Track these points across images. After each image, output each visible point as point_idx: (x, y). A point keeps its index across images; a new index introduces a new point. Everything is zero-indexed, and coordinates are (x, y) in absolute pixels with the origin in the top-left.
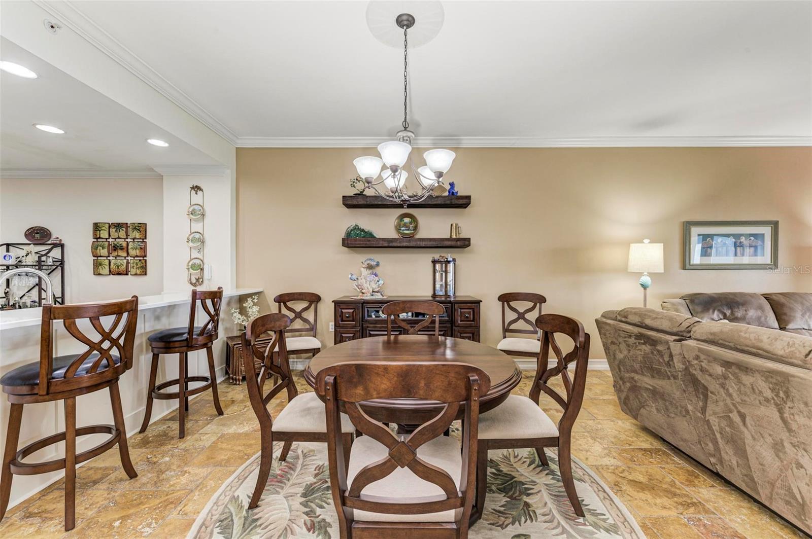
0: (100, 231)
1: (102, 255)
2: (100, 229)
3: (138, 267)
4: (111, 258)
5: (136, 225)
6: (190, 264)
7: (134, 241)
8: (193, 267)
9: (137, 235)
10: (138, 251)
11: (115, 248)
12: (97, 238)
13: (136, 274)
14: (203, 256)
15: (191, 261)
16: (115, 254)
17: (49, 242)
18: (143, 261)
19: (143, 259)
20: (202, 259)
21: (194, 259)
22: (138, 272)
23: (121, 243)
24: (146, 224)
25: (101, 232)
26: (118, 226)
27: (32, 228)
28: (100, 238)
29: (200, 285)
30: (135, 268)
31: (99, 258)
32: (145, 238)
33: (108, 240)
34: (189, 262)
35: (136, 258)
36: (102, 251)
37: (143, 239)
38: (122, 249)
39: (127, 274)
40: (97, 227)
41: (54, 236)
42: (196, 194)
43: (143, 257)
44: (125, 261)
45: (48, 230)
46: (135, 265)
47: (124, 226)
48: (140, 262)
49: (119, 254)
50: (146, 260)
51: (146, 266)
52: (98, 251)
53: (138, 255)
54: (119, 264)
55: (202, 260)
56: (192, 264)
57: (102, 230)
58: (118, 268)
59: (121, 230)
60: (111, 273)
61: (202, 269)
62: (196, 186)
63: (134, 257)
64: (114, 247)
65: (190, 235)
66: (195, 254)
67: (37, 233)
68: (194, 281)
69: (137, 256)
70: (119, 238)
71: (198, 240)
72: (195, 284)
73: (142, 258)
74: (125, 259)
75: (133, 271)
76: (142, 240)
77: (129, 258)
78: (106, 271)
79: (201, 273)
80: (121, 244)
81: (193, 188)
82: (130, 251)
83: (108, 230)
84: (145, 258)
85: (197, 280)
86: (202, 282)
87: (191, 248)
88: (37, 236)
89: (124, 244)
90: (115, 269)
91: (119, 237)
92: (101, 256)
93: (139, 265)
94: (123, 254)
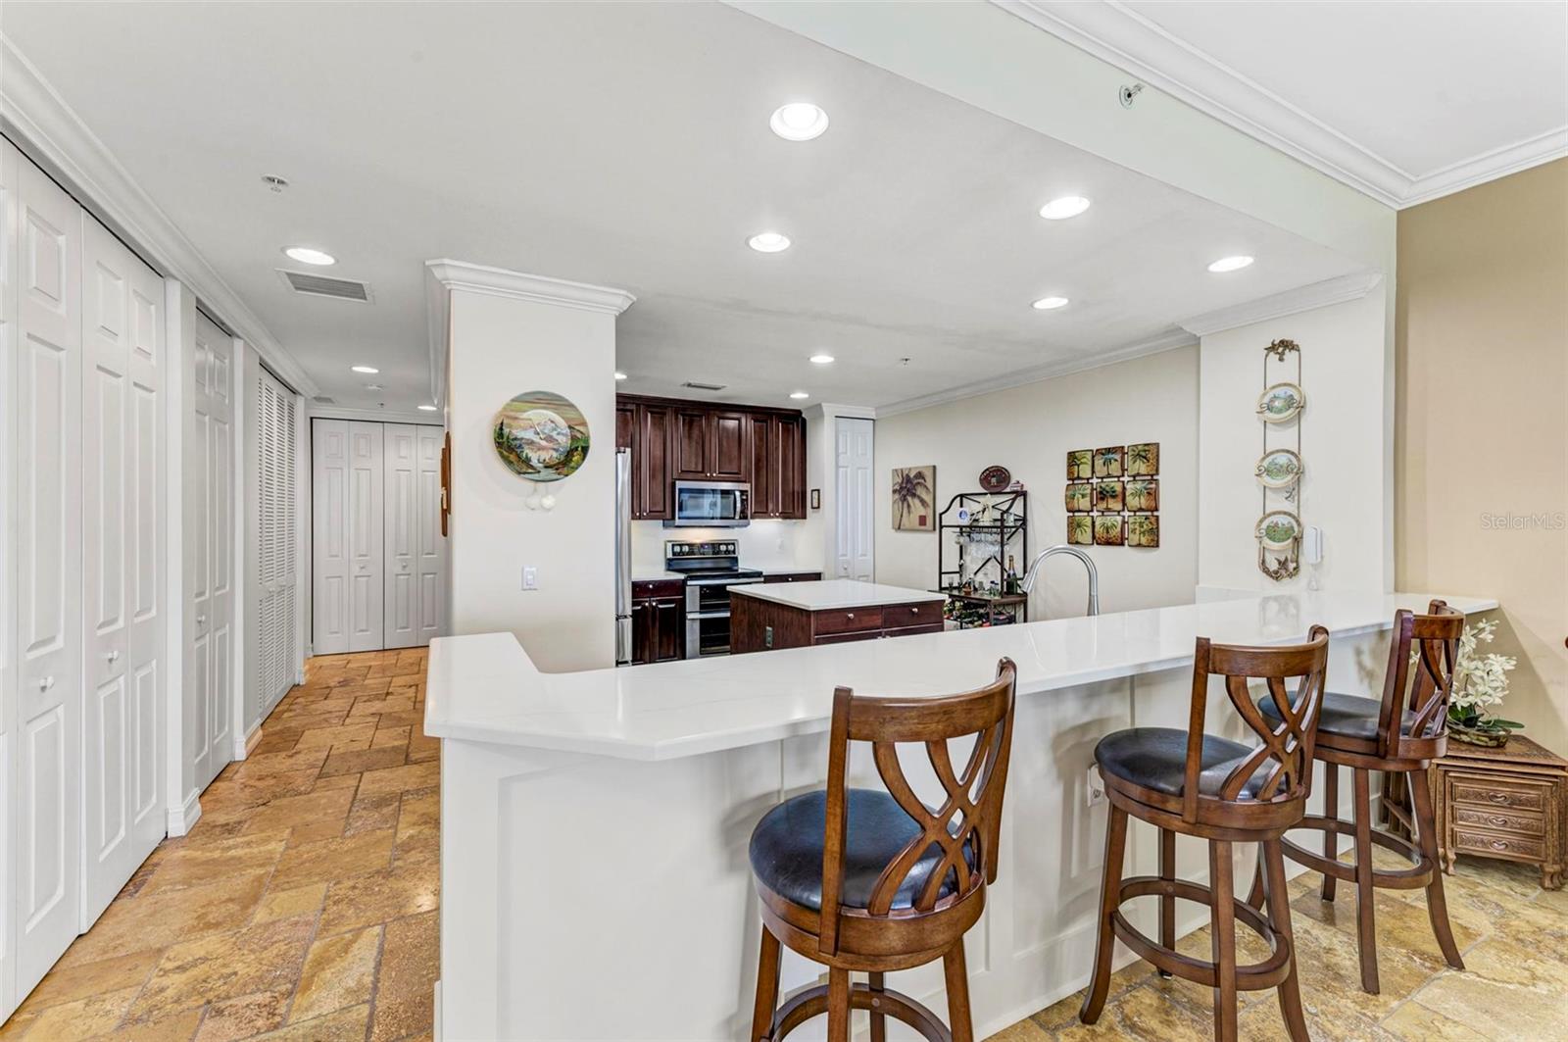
0: (1078, 466)
1: (1081, 508)
2: (1079, 462)
3: (1142, 530)
4: (1095, 514)
5: (1140, 447)
6: (1264, 525)
7: (1134, 480)
8: (1273, 533)
9: (1142, 467)
10: (1143, 500)
11: (1103, 495)
12: (1073, 477)
13: (1139, 545)
14: (1298, 507)
15: (1264, 518)
16: (1102, 506)
17: (1008, 490)
18: (1153, 520)
19: (1153, 516)
20: (1295, 513)
21: (1274, 513)
22: (1144, 540)
23: (1113, 484)
24: (1157, 445)
25: (1081, 466)
26: (1109, 453)
27: (987, 470)
28: (1079, 478)
29: (1291, 576)
30: (1138, 532)
31: (1076, 514)
32: (1157, 473)
33: (1090, 481)
34: (1261, 521)
35: (1137, 514)
36: (1081, 500)
37: (1152, 476)
38: (1113, 497)
39: (1122, 544)
40: (1073, 458)
41: (1013, 481)
42: (1281, 360)
43: (1152, 511)
44: (1119, 519)
45: (1007, 470)
46: (1137, 526)
47: (1118, 452)
48: (1147, 522)
49: (1109, 506)
50: (1157, 517)
51: (1158, 528)
52: (1076, 501)
53: (1143, 507)
54: (1109, 524)
55: (1294, 517)
56: (1268, 527)
57: (1082, 463)
58: (1108, 532)
59: (1112, 461)
60: (1096, 540)
61: (1297, 540)
62: (1282, 342)
63: (1135, 512)
64: (1101, 493)
65: (1264, 459)
66: (1277, 503)
67: (994, 476)
68: (1273, 566)
69: (1141, 510)
70: (1109, 476)
71: (1288, 470)
72: (1276, 572)
73: (1149, 513)
74: (1119, 515)
75: (1134, 538)
76: (1149, 478)
77: (1126, 514)
78: (1087, 537)
79: (1293, 548)
80: (1112, 488)
81: (1273, 348)
82: (1129, 499)
83: (1090, 463)
84: (1155, 513)
85: (1283, 564)
86: (1295, 569)
87: (1265, 487)
88: (994, 480)
89: (1118, 488)
90: (1103, 533)
91: (1109, 474)
92: (1079, 511)
93: (1145, 527)
94: (1116, 505)
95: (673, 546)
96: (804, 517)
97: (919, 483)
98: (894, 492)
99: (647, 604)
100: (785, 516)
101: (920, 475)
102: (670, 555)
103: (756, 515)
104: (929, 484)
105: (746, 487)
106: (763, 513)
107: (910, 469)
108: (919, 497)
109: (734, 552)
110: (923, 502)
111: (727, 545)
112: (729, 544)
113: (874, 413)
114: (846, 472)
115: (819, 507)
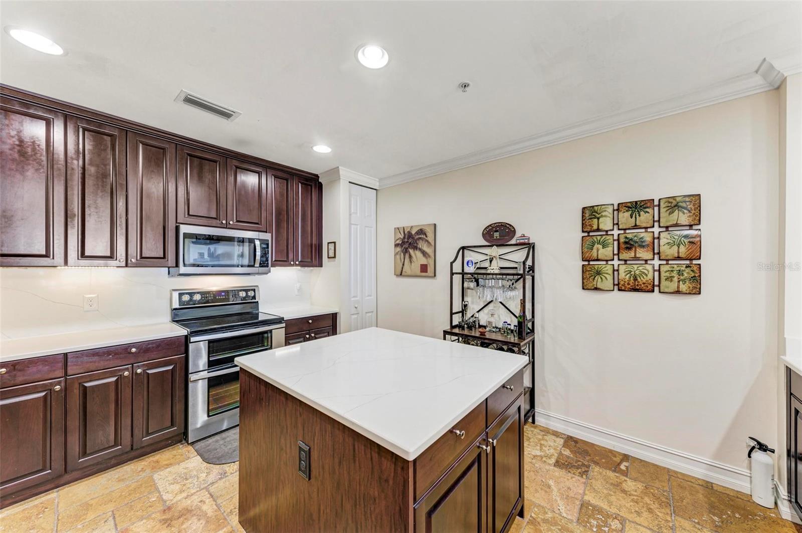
0: (598, 219)
1: (599, 258)
2: (598, 216)
4: (617, 262)
9: (682, 218)
10: (682, 248)
11: (629, 245)
12: (586, 228)
13: (678, 292)
16: (625, 255)
17: (513, 242)
18: (695, 268)
22: (683, 287)
23: (642, 235)
24: (700, 195)
25: (601, 220)
26: (636, 207)
27: (490, 225)
28: (598, 230)
30: (676, 279)
31: (593, 263)
32: (698, 222)
35: (672, 262)
36: (600, 250)
37: (692, 225)
38: (640, 247)
39: (652, 291)
40: (590, 214)
41: (518, 234)
43: (691, 260)
44: (649, 267)
45: (510, 225)
46: (675, 274)
47: (649, 205)
48: (688, 270)
49: (635, 256)
50: (699, 265)
51: (700, 276)
52: (595, 250)
53: (681, 255)
54: (637, 272)
57: (602, 216)
58: (635, 279)
59: (642, 213)
60: (620, 287)
63: (670, 260)
64: (626, 243)
67: (497, 231)
69: (678, 258)
70: (636, 227)
73: (689, 262)
74: (648, 263)
75: (670, 286)
76: (690, 227)
77: (659, 262)
78: (608, 283)
80: (642, 238)
82: (663, 248)
83: (614, 216)
84: (697, 262)
88: (497, 235)
89: (648, 238)
90: (629, 281)
91: (636, 225)
92: (598, 260)
93: (686, 275)
94: (643, 254)
95: (181, 295)
96: (321, 265)
97: (420, 238)
98: (396, 245)
99: (126, 373)
100: (303, 264)
101: (421, 232)
102: (176, 305)
103: (278, 263)
104: (430, 238)
105: (267, 236)
106: (283, 261)
107: (412, 227)
108: (420, 249)
109: (254, 297)
110: (424, 254)
111: (246, 291)
112: (249, 290)
113: (378, 184)
114: (357, 228)
115: (335, 257)
